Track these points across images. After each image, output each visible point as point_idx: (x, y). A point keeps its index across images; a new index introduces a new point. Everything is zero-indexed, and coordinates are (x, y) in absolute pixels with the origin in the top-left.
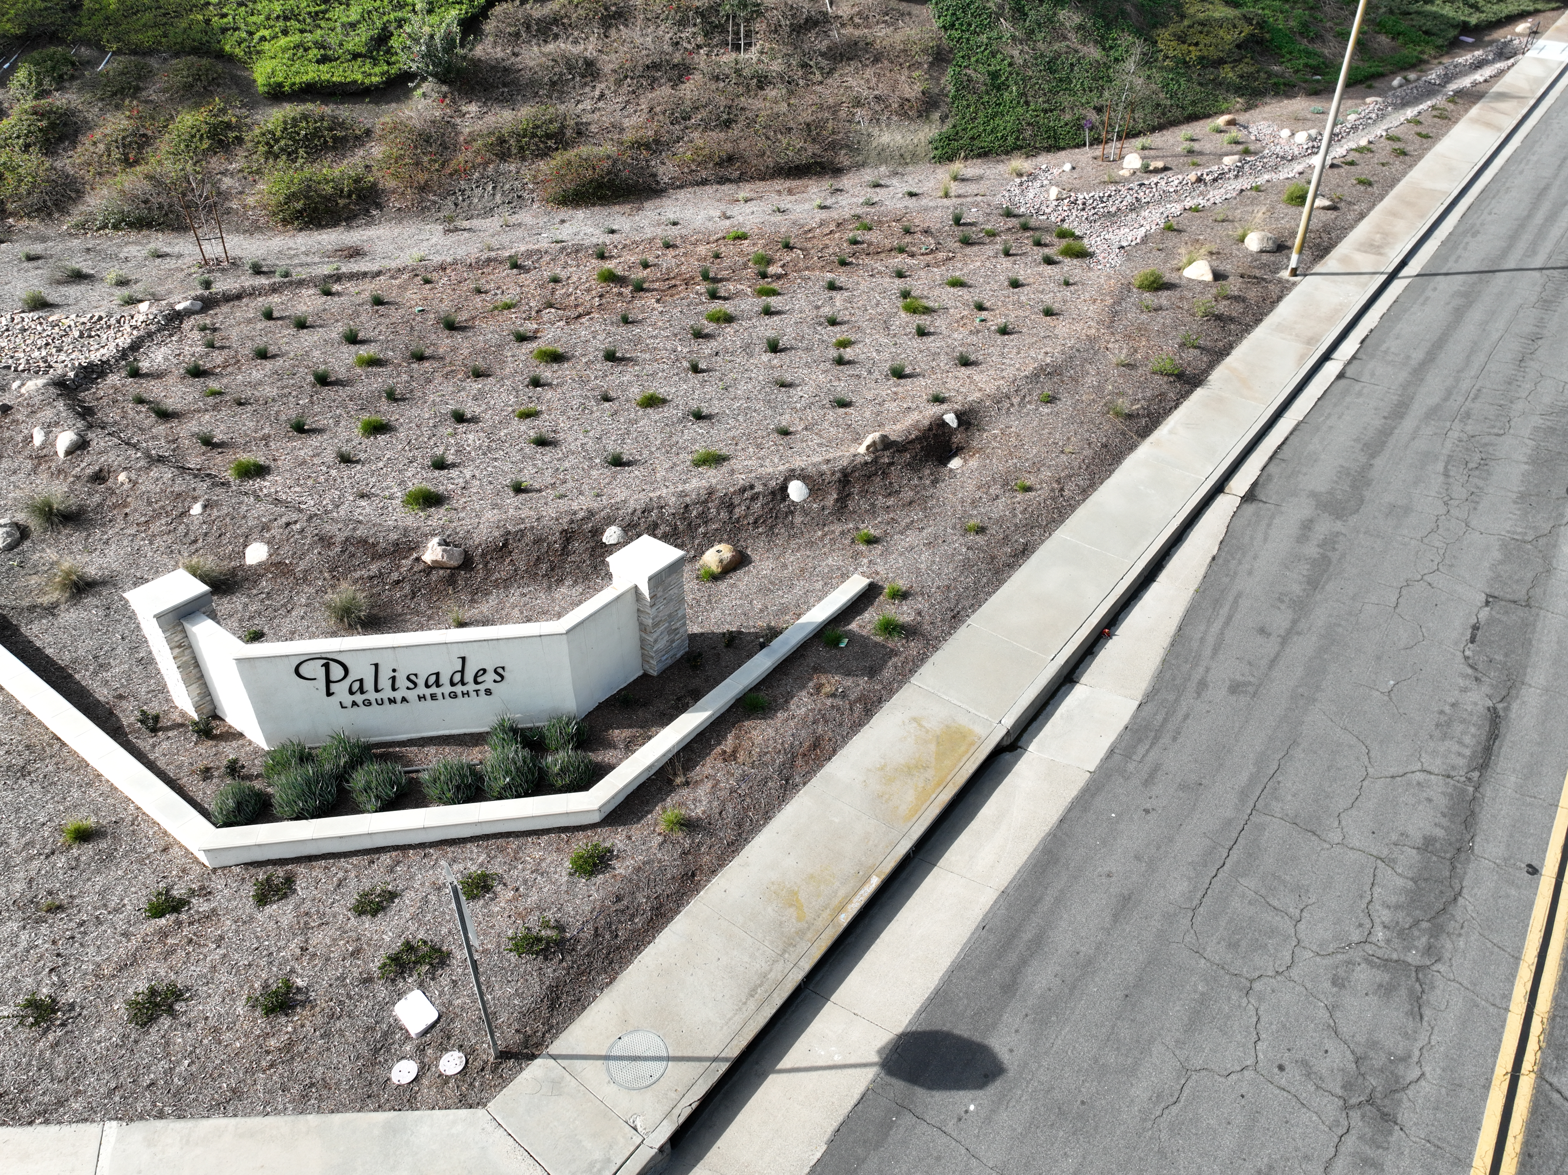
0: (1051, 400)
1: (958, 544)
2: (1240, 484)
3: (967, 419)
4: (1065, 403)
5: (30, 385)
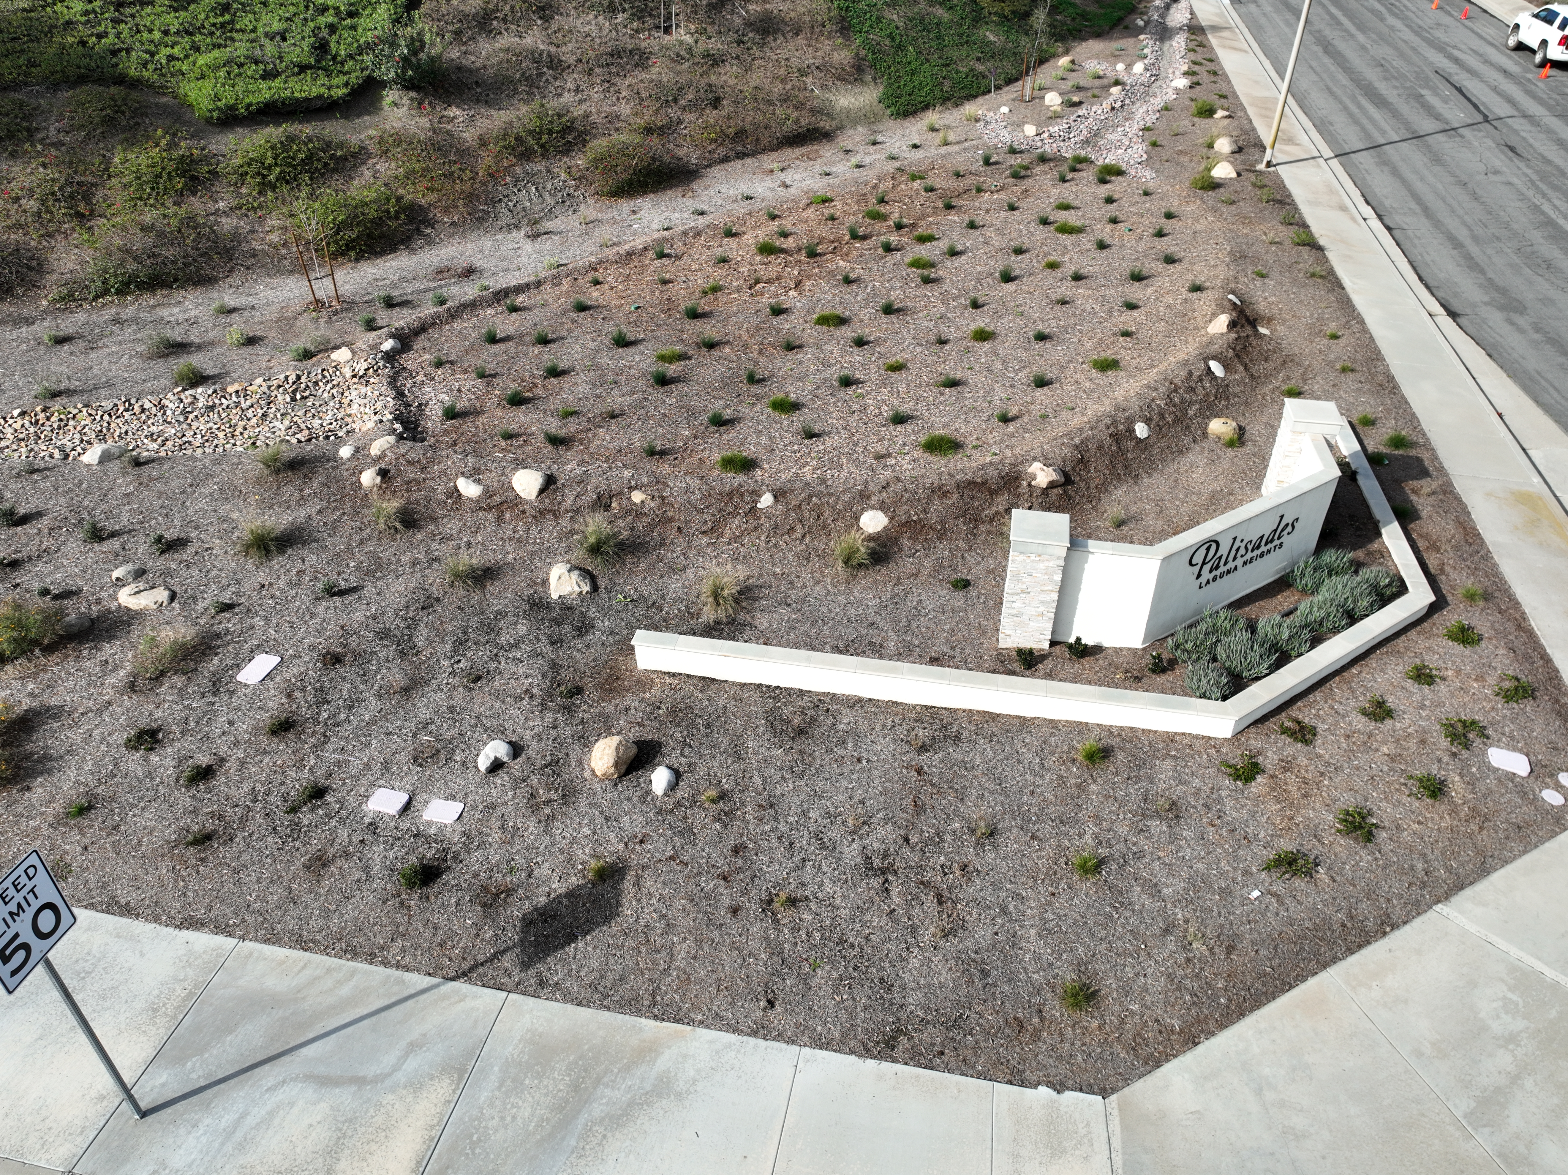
0: (1263, 275)
1: (1351, 379)
3: (1239, 297)
4: (1273, 275)
5: (380, 445)
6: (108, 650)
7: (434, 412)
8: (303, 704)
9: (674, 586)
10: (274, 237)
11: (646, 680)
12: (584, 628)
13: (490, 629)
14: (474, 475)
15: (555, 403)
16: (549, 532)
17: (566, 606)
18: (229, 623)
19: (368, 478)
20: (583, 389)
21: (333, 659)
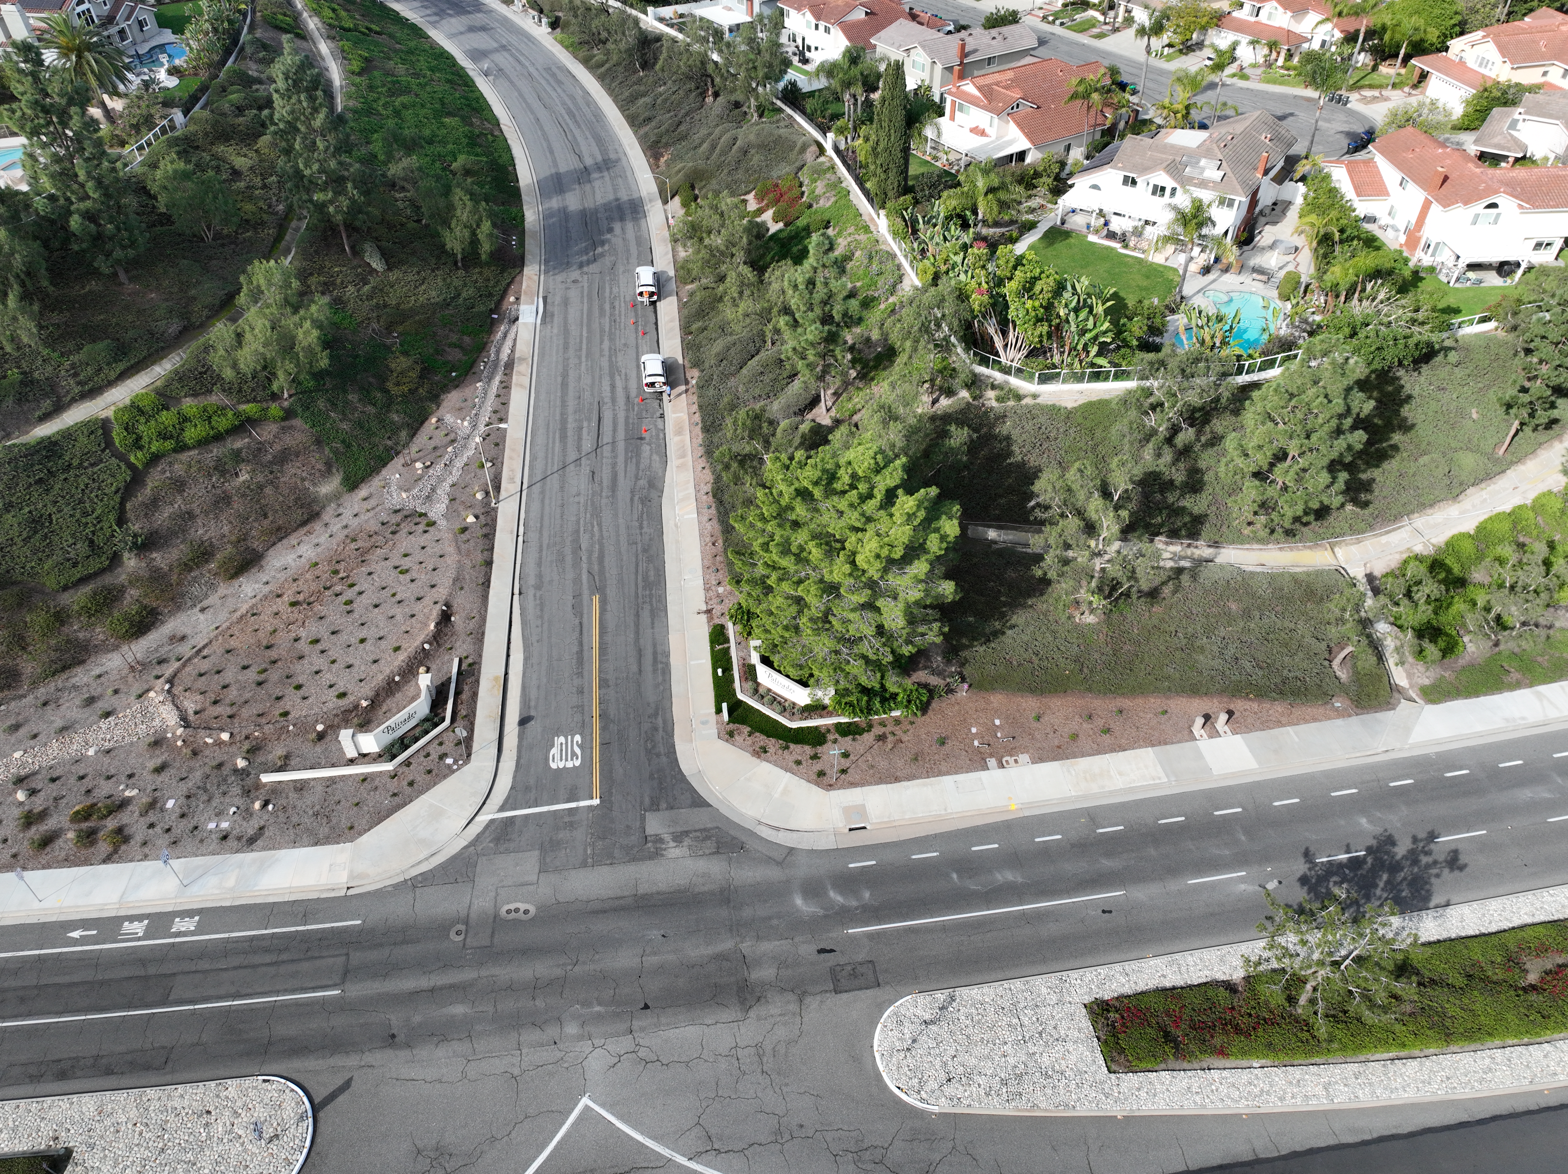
0: (462, 588)
1: (469, 639)
2: (516, 591)
3: (447, 605)
4: (466, 587)
5: (180, 731)
6: (130, 808)
7: (191, 712)
8: (185, 809)
9: (270, 757)
10: (101, 637)
11: (265, 785)
12: (248, 775)
13: (225, 780)
14: (210, 736)
15: (227, 701)
16: (234, 749)
17: (243, 769)
18: (158, 794)
19: (179, 743)
20: (235, 693)
21: (188, 797)
